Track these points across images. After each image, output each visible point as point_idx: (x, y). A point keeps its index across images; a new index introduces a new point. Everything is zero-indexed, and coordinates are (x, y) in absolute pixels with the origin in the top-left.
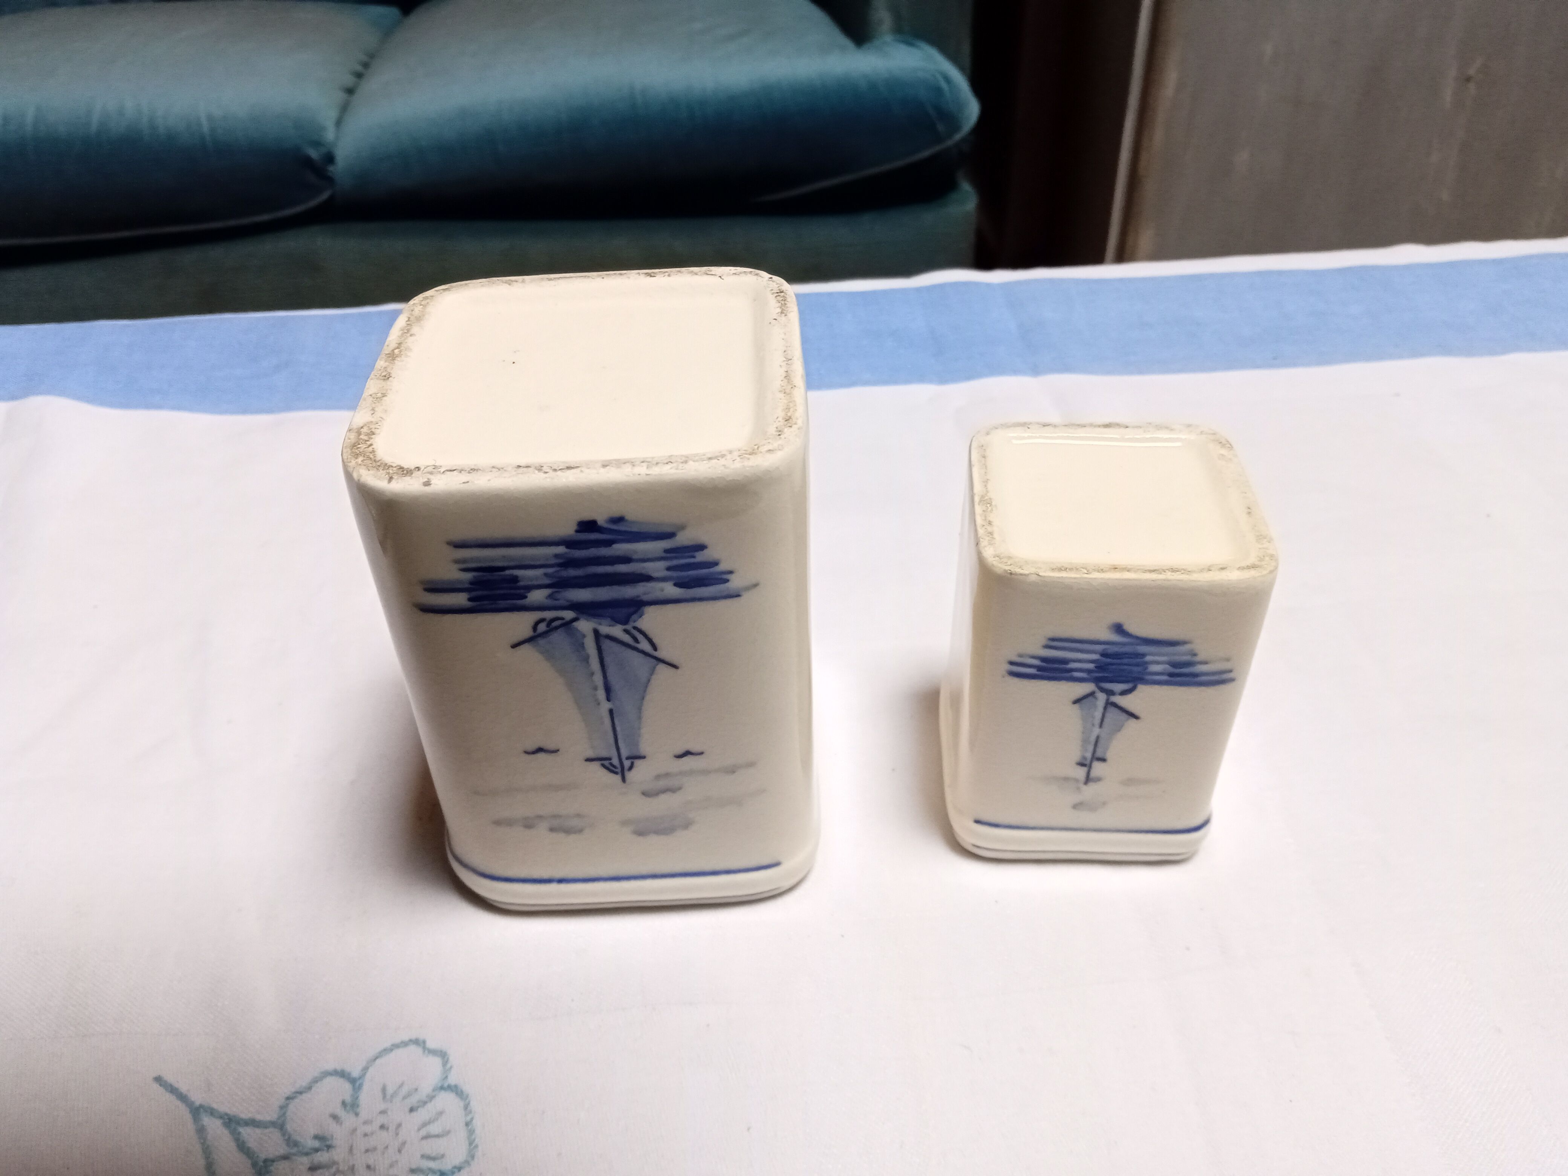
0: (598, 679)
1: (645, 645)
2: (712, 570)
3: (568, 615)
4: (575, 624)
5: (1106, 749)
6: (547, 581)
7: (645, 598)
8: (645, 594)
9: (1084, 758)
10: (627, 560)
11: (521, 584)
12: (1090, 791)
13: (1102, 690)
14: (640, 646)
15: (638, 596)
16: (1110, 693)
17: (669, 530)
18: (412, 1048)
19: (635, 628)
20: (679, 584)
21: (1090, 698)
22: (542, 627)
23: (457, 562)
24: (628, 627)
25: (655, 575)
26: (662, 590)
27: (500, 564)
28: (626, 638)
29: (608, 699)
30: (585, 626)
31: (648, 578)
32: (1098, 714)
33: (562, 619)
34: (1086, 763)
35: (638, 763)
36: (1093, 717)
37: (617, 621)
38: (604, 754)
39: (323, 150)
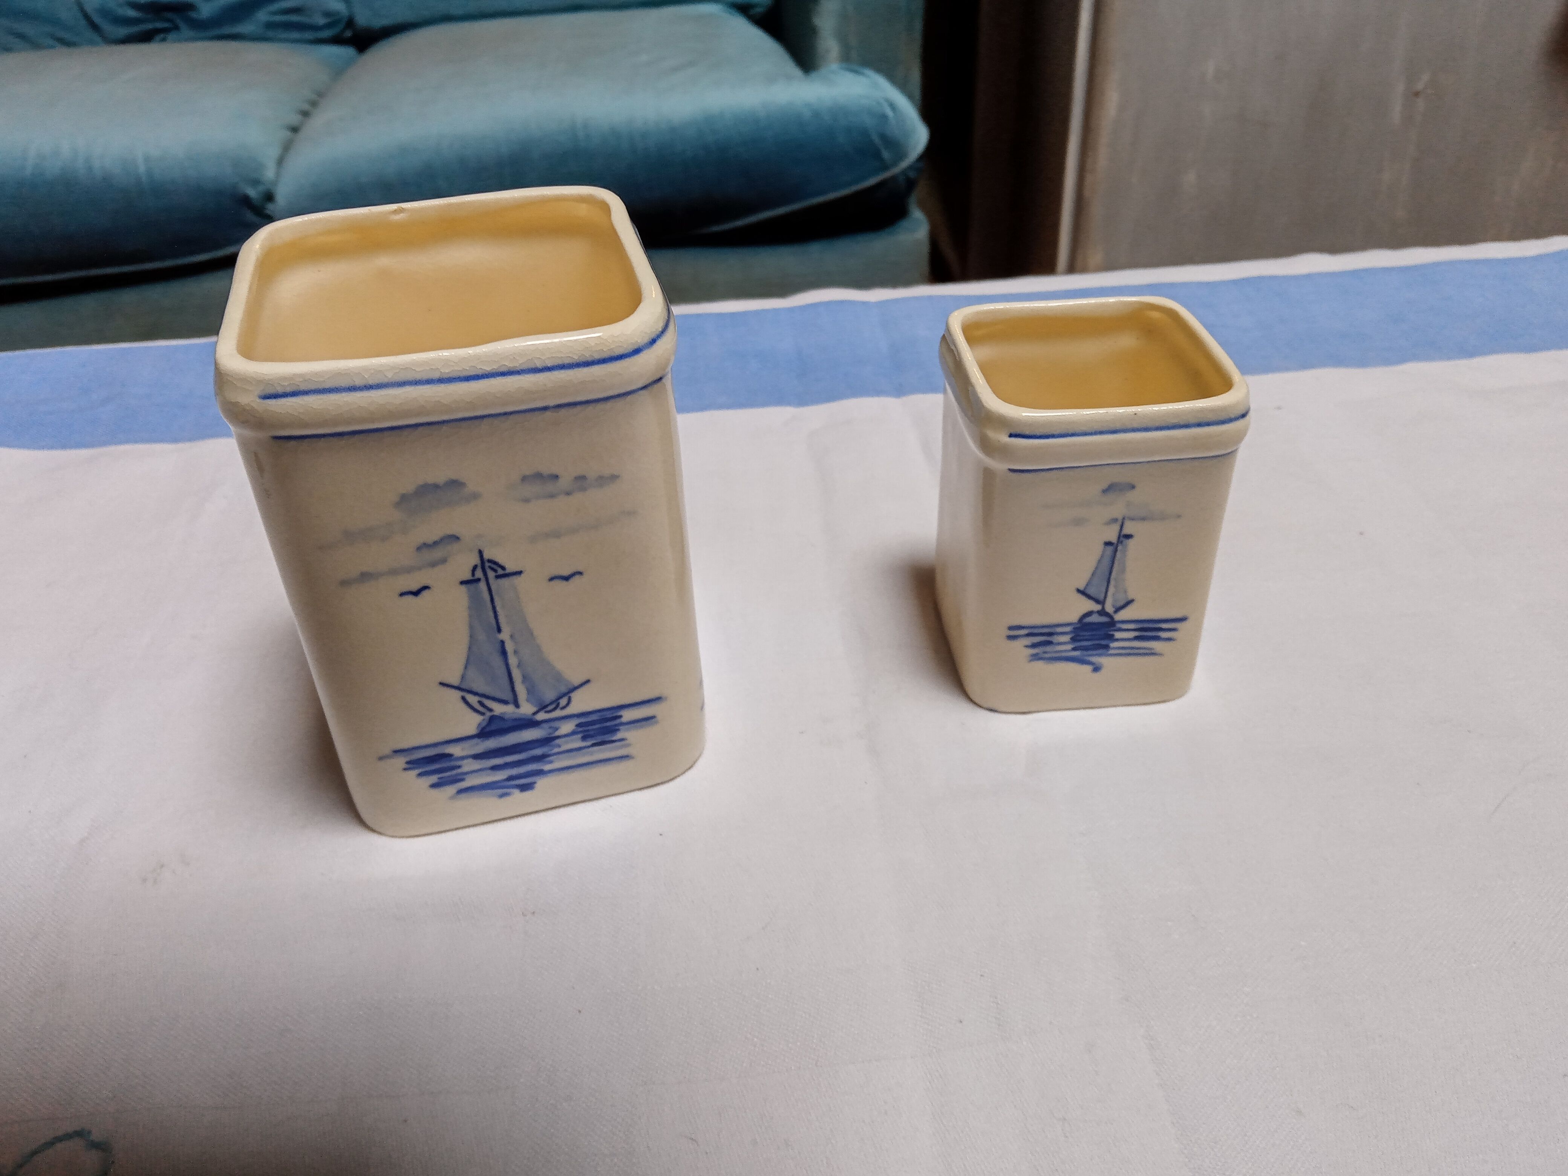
0: (513, 661)
1: (473, 700)
2: (420, 771)
3: (541, 716)
4: (534, 709)
5: (1103, 556)
6: (557, 741)
7: (476, 740)
8: (477, 744)
9: (1125, 544)
10: (494, 768)
11: (580, 736)
12: (1118, 509)
13: (1107, 615)
14: (476, 699)
15: (482, 741)
17: (463, 795)
18: (76, 1144)
19: (483, 714)
20: (449, 756)
21: (1118, 606)
22: (563, 702)
23: (628, 745)
24: (488, 714)
25: (470, 760)
26: (463, 749)
27: (596, 748)
28: (489, 703)
29: (503, 642)
30: (526, 709)
31: (477, 757)
32: (1112, 592)
33: (546, 712)
34: (1124, 539)
35: (468, 576)
36: (1116, 588)
37: (500, 718)
38: (504, 582)
39: (261, 188)
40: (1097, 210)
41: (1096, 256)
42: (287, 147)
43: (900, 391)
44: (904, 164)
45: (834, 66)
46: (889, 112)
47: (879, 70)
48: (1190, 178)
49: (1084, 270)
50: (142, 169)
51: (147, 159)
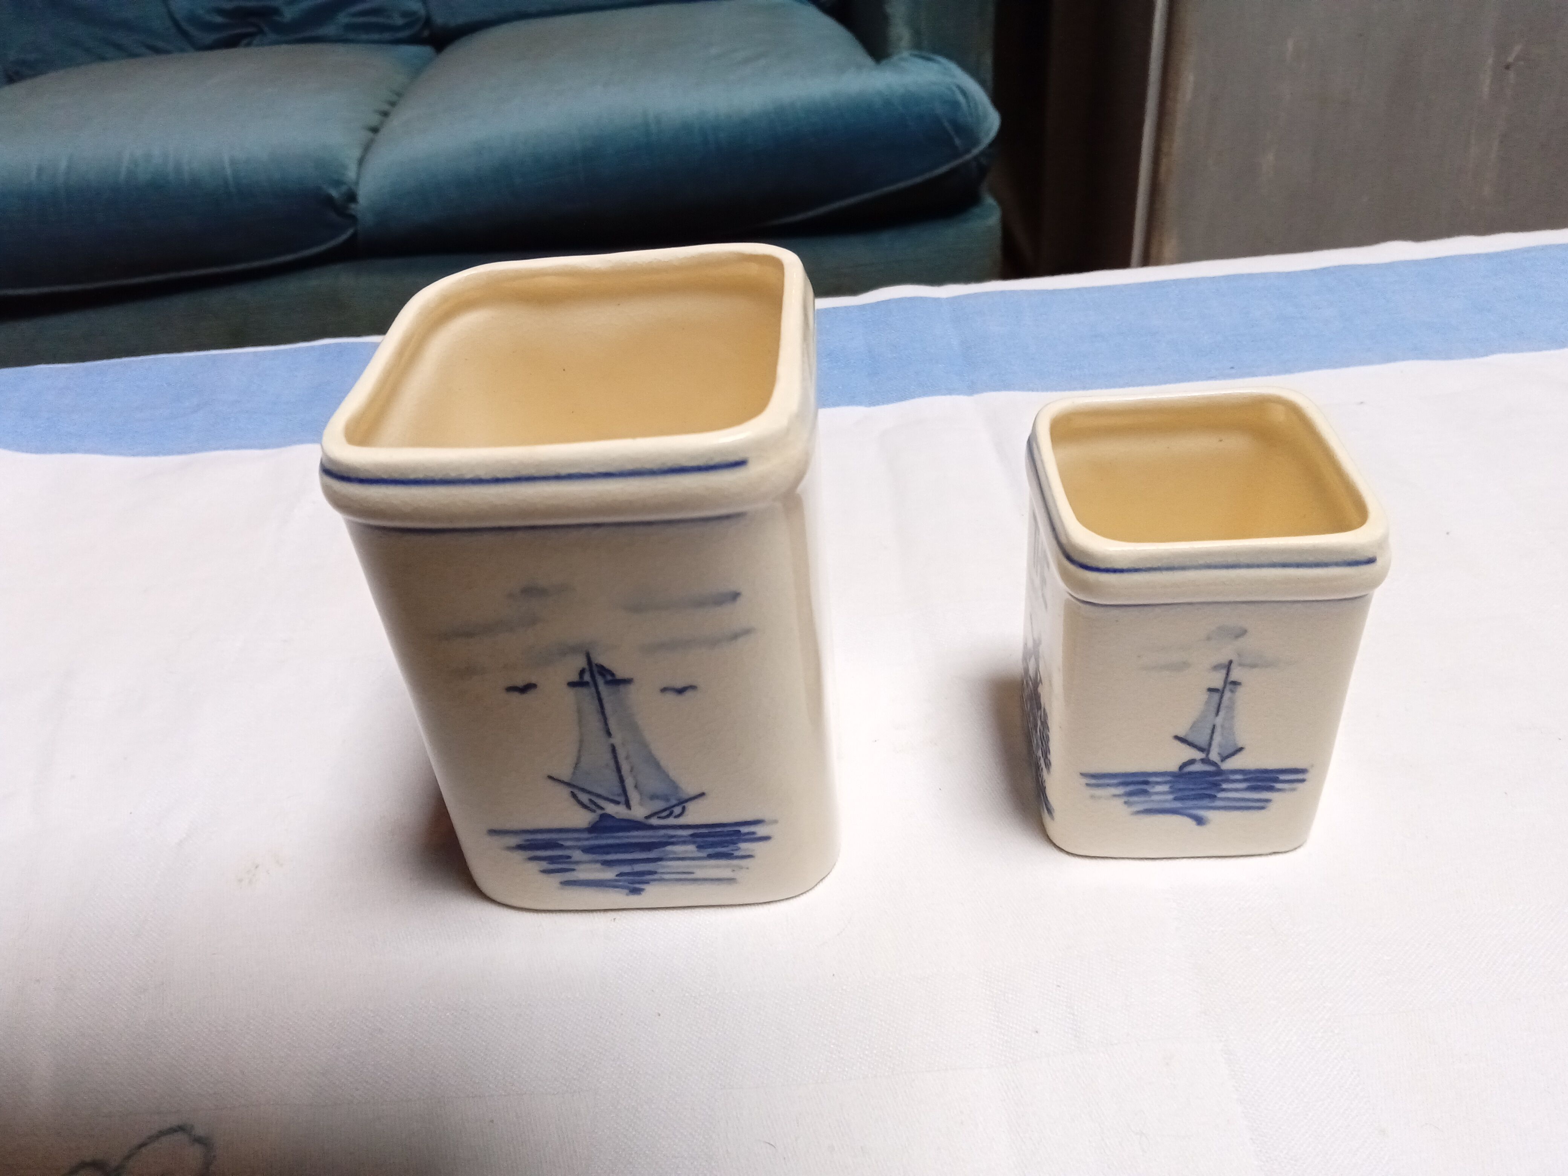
1: (584, 798)
3: (654, 821)
4: (647, 813)
5: (1207, 703)
9: (1232, 691)
12: (1225, 654)
13: (1214, 764)
14: (587, 797)
16: (1204, 761)
17: (569, 887)
18: (179, 1137)
19: (594, 811)
21: (1225, 755)
22: (676, 811)
24: (600, 812)
28: (601, 802)
29: (613, 746)
30: (638, 812)
32: (1217, 738)
33: (659, 818)
34: (1232, 686)
36: (1222, 734)
38: (613, 688)
39: (344, 189)
40: (1172, 196)
41: (1170, 245)
42: (367, 148)
43: (972, 389)
44: (976, 151)
45: (905, 54)
46: (961, 98)
47: (949, 56)
48: (1268, 160)
49: (1158, 262)
50: (229, 171)
51: (233, 162)
